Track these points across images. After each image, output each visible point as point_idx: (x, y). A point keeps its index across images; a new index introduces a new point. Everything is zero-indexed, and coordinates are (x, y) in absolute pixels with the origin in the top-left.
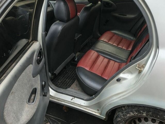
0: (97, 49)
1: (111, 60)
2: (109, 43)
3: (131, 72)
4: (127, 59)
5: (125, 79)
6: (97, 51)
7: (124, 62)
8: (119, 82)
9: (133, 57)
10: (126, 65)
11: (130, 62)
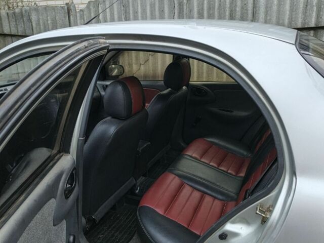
0: (180, 172)
1: (207, 196)
2: (202, 160)
3: (246, 221)
4: (238, 194)
5: (235, 235)
6: (180, 176)
7: (232, 199)
8: (224, 240)
9: (249, 189)
10: (236, 206)
11: (244, 200)
